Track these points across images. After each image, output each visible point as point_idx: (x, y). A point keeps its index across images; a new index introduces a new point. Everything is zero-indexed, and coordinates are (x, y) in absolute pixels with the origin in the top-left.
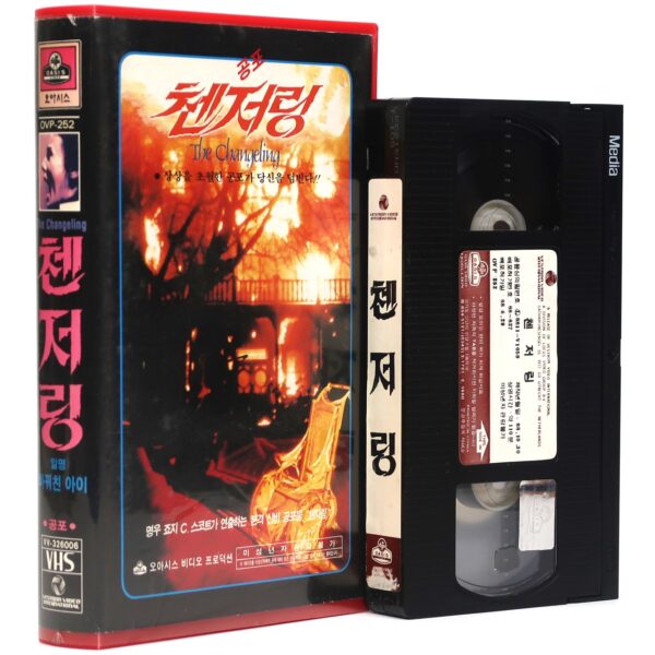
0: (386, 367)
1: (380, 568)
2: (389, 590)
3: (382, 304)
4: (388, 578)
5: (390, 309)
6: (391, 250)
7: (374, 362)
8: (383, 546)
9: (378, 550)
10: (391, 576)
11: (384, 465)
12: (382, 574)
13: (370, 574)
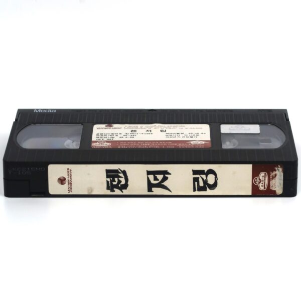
0: (156, 179)
1: (271, 182)
2: (282, 174)
3: (119, 182)
4: (276, 175)
5: (121, 175)
6: (89, 174)
7: (153, 189)
8: (258, 180)
9: (261, 184)
10: (274, 173)
11: (211, 179)
12: (273, 181)
13: (275, 191)
